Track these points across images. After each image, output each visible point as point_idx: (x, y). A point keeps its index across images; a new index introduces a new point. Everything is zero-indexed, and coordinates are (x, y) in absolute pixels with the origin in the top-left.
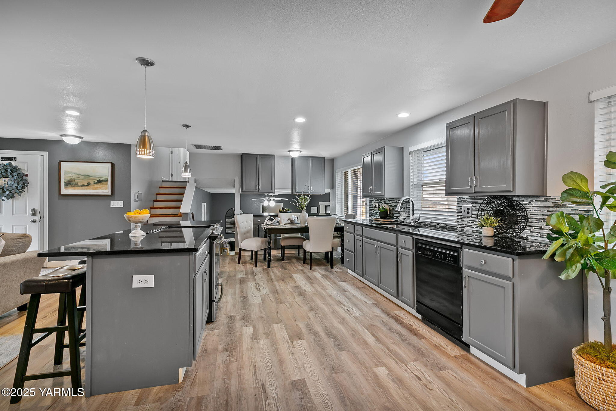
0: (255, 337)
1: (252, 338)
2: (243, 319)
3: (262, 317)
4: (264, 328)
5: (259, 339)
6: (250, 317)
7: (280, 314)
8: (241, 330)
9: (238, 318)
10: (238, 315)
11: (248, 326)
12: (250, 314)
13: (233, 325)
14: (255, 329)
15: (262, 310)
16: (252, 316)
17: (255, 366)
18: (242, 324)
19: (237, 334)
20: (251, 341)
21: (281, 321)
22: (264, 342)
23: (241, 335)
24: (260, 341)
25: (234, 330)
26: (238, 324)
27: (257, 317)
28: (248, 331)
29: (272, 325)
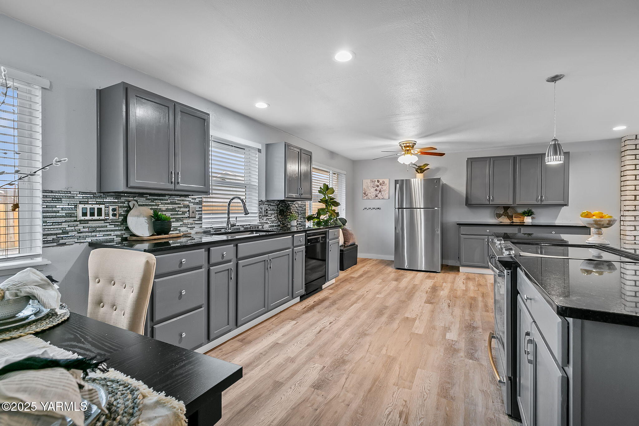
0: (447, 329)
1: (449, 329)
2: (456, 351)
3: (431, 345)
4: (434, 333)
5: (442, 327)
6: (446, 349)
7: (406, 341)
8: (459, 339)
9: (462, 354)
10: (462, 357)
11: (450, 340)
12: (444, 354)
13: (468, 347)
14: (444, 336)
15: (424, 355)
16: (442, 350)
17: (452, 314)
18: (457, 344)
19: (464, 336)
20: (451, 327)
21: (411, 335)
22: (439, 324)
23: (460, 335)
24: (442, 325)
25: (467, 341)
26: (462, 345)
27: (437, 347)
28: (452, 336)
29: (424, 334)
